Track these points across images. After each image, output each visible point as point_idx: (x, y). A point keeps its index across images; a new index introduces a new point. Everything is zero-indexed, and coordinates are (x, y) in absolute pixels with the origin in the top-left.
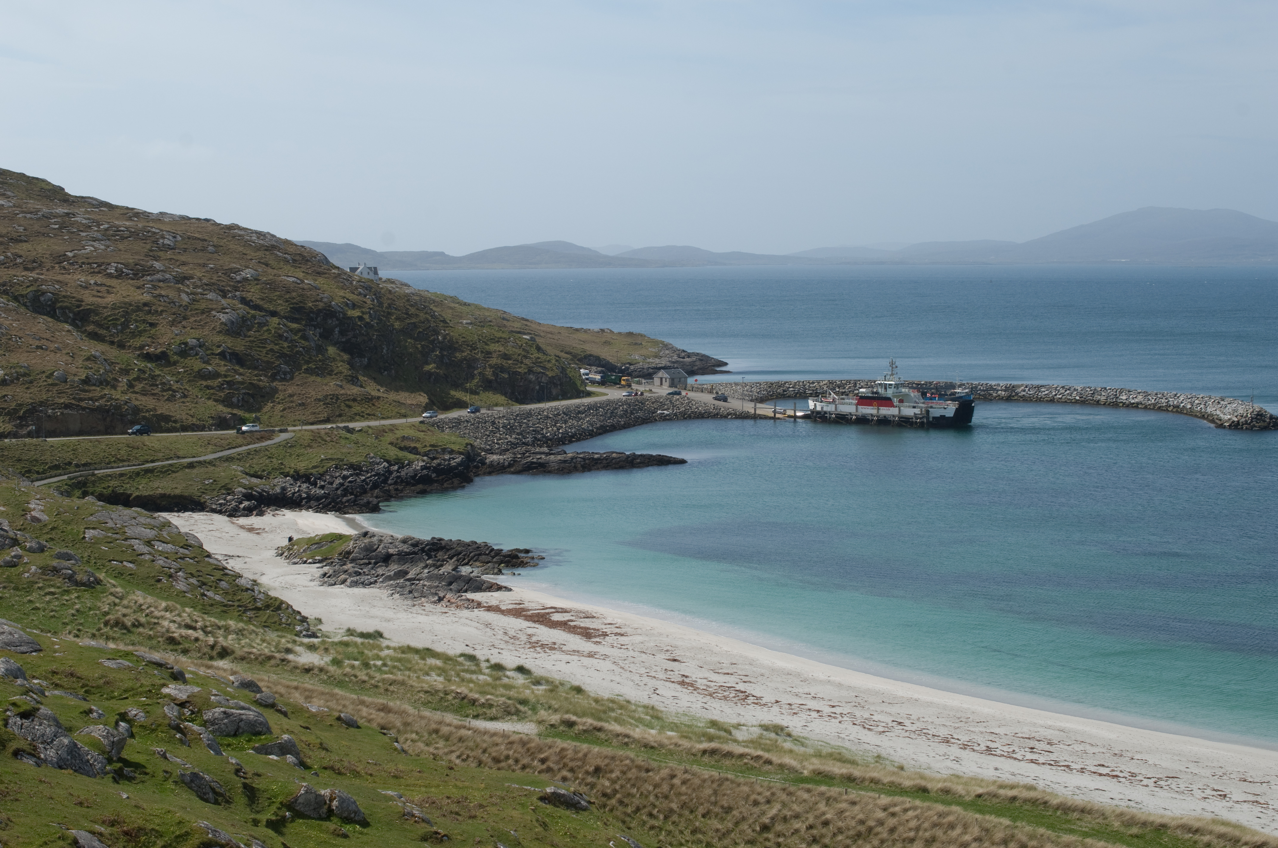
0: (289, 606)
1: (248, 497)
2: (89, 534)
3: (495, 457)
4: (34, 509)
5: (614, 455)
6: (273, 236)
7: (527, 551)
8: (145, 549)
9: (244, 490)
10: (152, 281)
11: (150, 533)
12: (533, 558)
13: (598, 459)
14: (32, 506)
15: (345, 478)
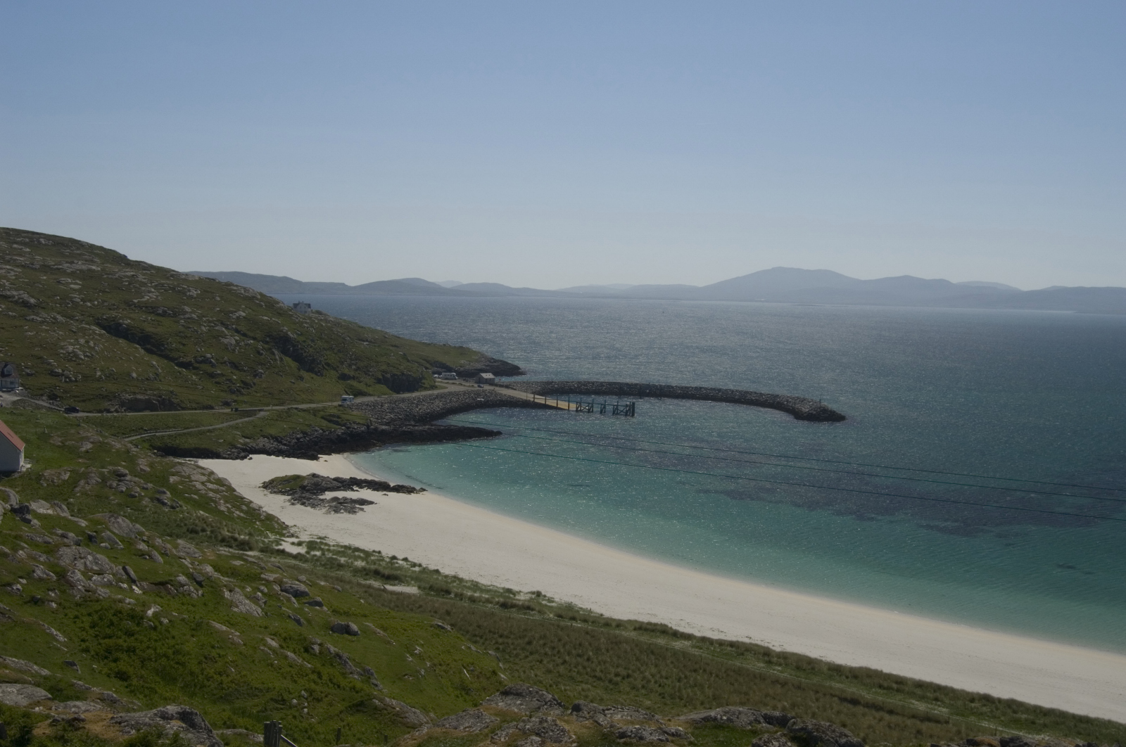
0: (278, 519)
2: (172, 479)
3: (384, 427)
4: (140, 465)
8: (202, 488)
9: (242, 447)
10: (184, 318)
11: (204, 478)
15: (298, 439)
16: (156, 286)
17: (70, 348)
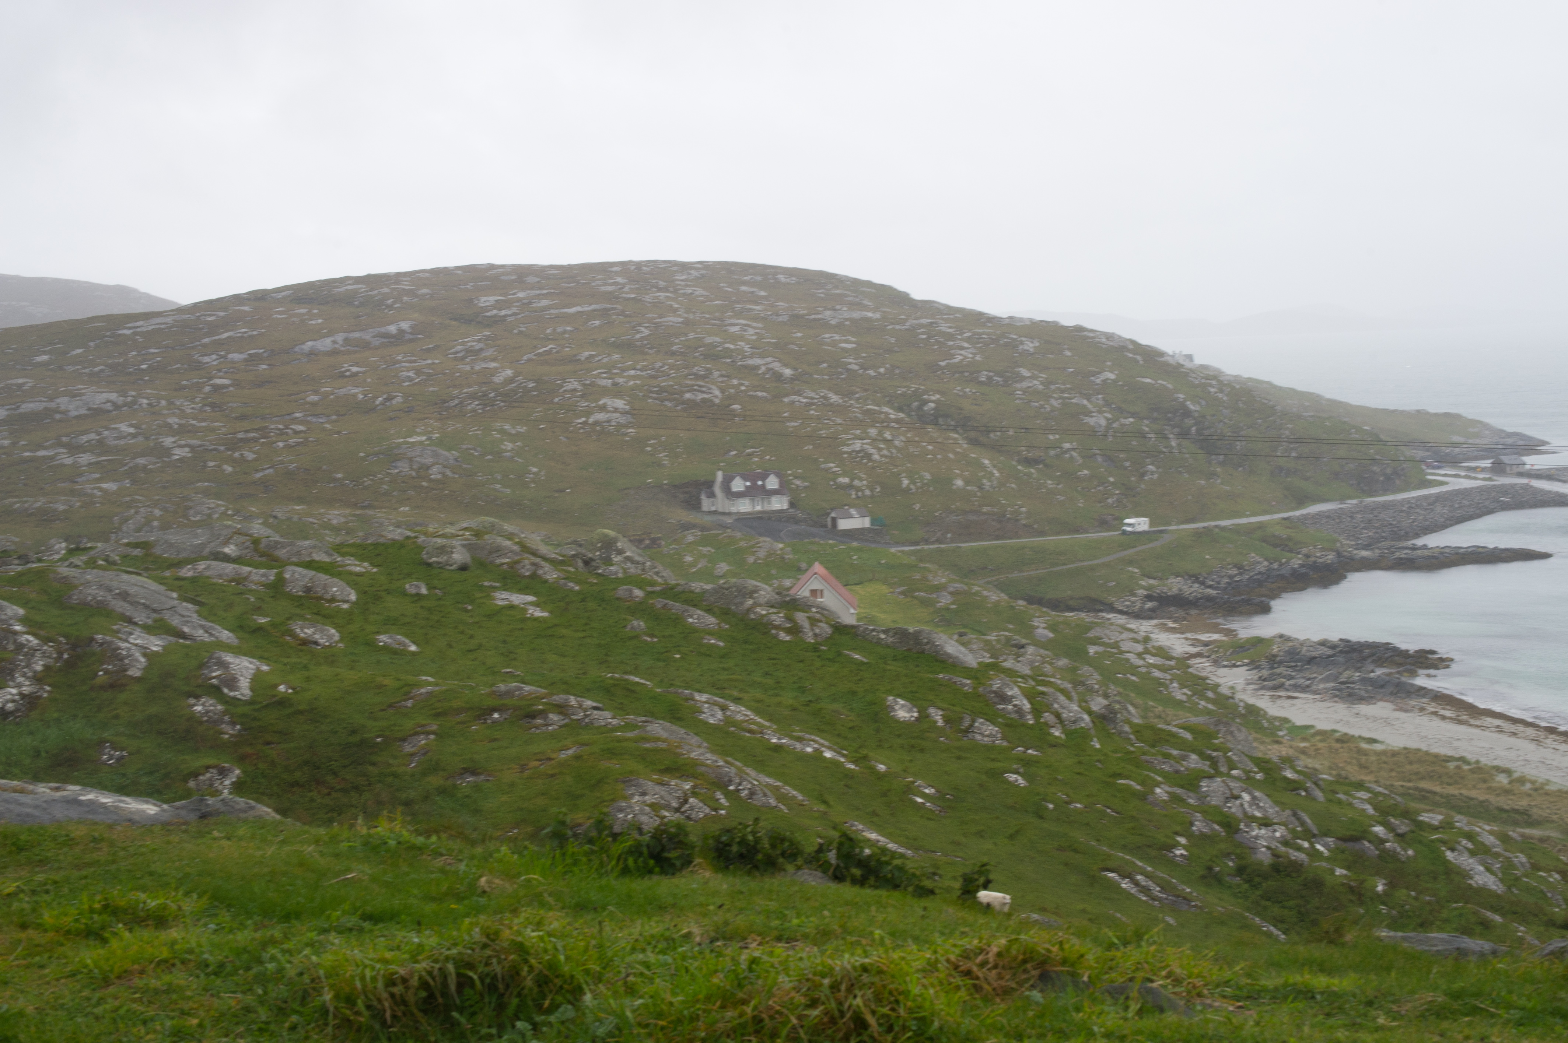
0: (1266, 713)
1: (1149, 598)
2: (1092, 650)
3: (1365, 553)
4: (1038, 627)
5: (1480, 550)
6: (1120, 337)
7: (1433, 652)
8: (1141, 662)
9: (1146, 593)
10: (1022, 387)
11: (1140, 648)
12: (1442, 660)
13: (1464, 554)
14: (1036, 624)
16: (969, 337)
17: (857, 445)
